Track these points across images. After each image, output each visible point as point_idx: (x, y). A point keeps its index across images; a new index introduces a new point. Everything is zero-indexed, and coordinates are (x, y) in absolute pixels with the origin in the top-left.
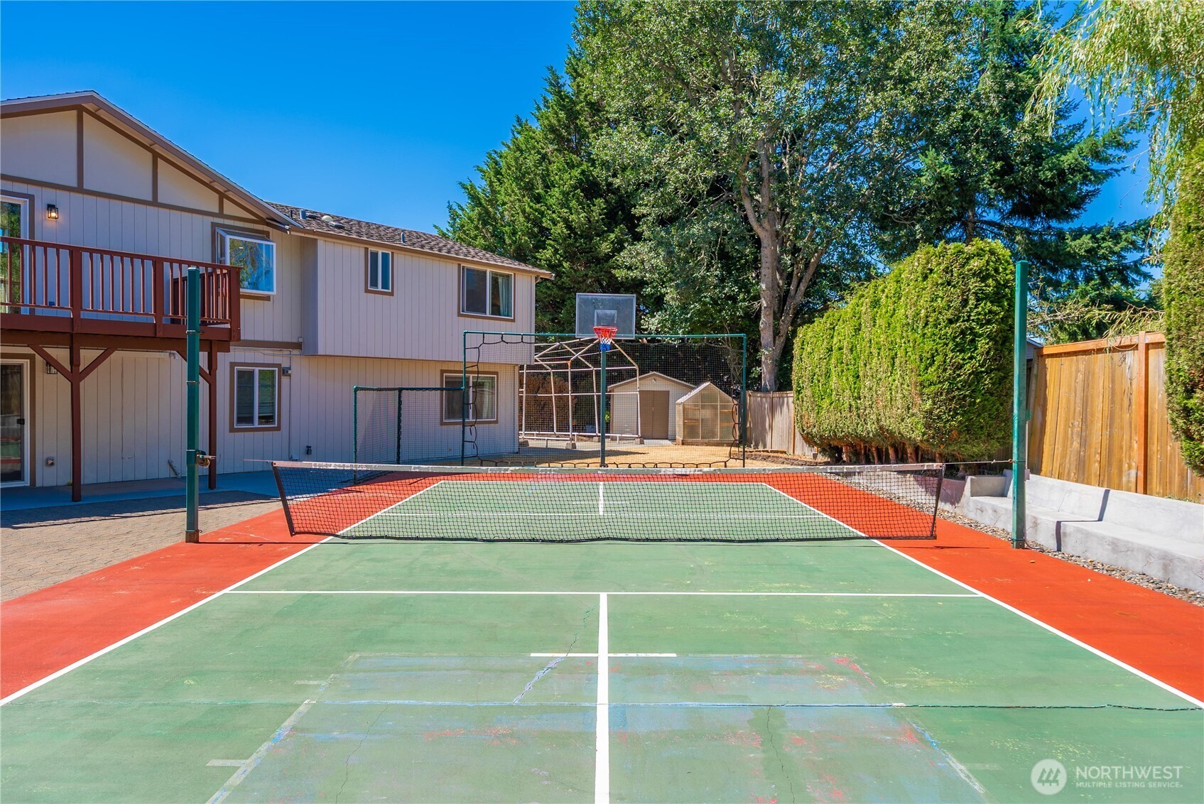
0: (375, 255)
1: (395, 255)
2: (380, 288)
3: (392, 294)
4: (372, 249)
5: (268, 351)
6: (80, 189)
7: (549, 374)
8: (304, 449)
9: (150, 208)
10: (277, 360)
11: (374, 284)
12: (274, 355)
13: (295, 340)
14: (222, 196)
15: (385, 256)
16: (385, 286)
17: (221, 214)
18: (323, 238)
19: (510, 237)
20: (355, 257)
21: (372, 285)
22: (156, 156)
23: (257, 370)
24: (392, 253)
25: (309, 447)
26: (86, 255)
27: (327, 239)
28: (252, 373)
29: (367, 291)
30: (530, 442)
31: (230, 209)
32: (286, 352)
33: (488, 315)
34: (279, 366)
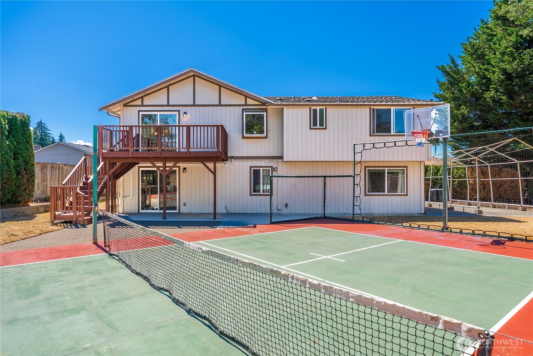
0: (315, 111)
1: (328, 109)
2: (318, 127)
3: (326, 128)
4: (313, 108)
5: (267, 161)
6: (194, 105)
7: (487, 166)
8: (284, 205)
9: (218, 107)
10: (271, 165)
11: (315, 124)
12: (269, 162)
13: (279, 155)
14: (246, 97)
15: (321, 111)
16: (321, 124)
17: (246, 105)
18: (286, 107)
19: (466, 89)
20: (304, 113)
21: (314, 125)
22: (220, 86)
23: (261, 169)
24: (326, 108)
25: (286, 204)
26: (192, 128)
27: (288, 107)
28: (260, 170)
29: (311, 128)
30: (455, 208)
31: (250, 101)
32: (275, 161)
33: (392, 133)
34: (271, 167)
